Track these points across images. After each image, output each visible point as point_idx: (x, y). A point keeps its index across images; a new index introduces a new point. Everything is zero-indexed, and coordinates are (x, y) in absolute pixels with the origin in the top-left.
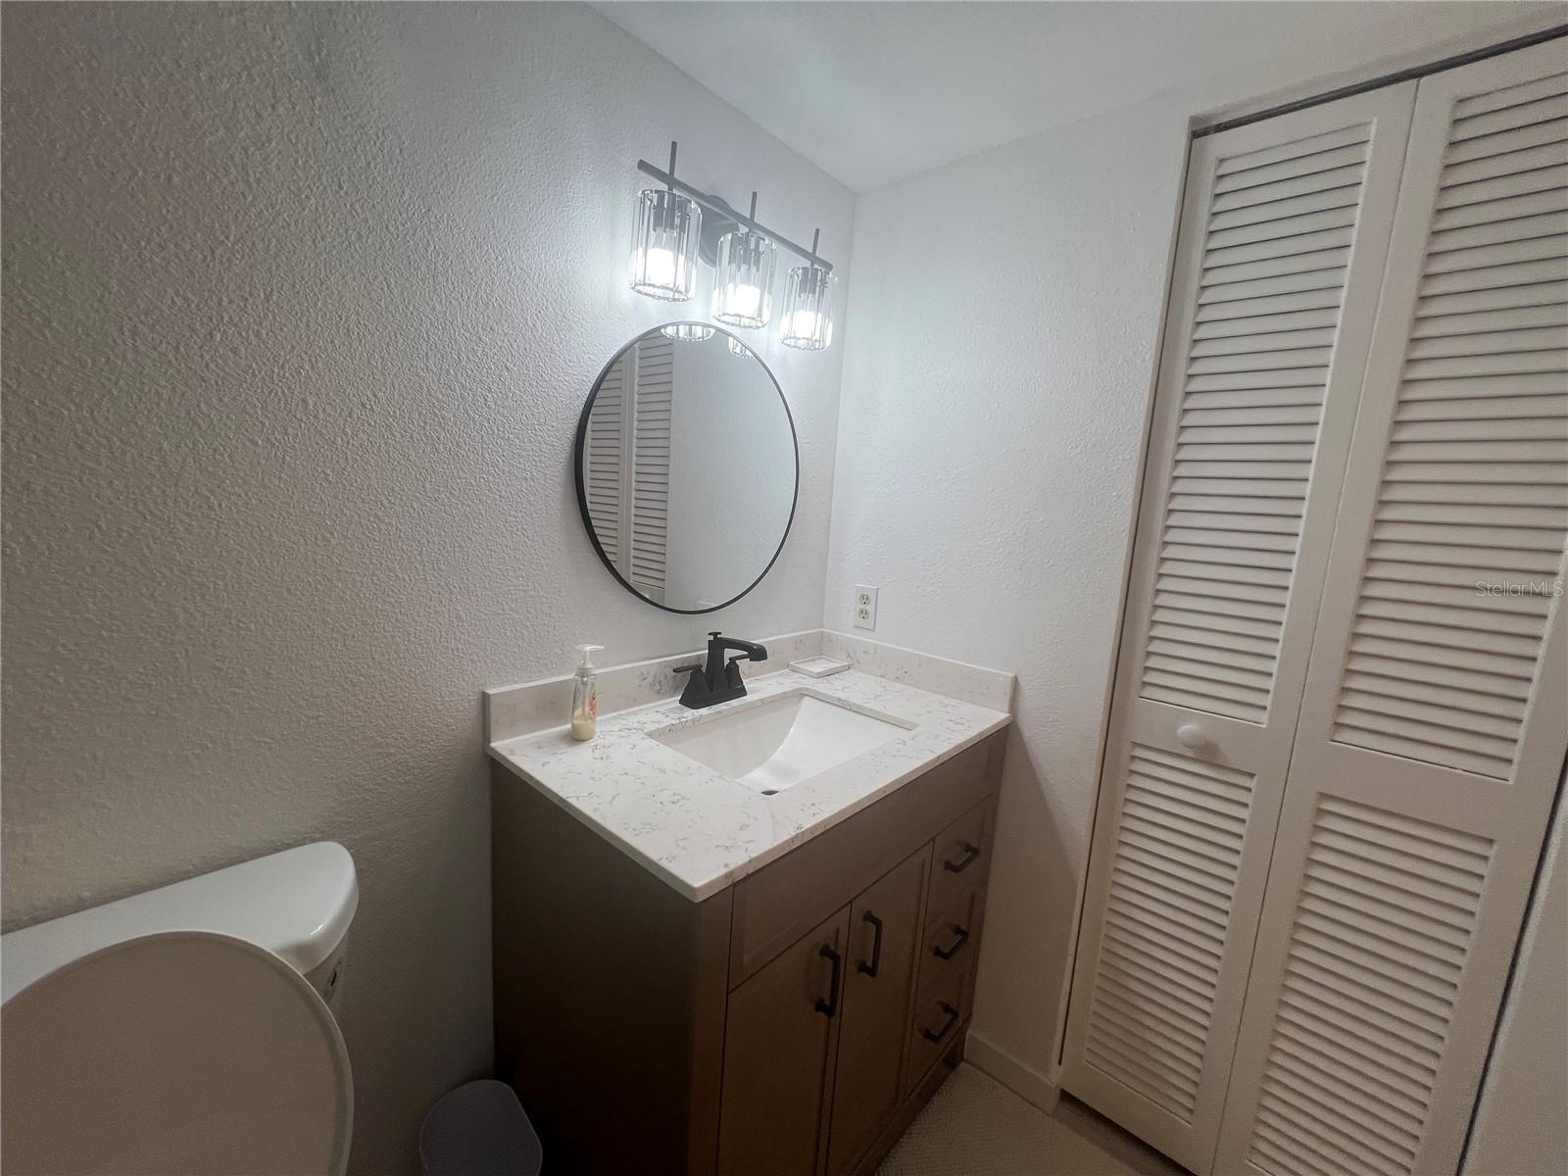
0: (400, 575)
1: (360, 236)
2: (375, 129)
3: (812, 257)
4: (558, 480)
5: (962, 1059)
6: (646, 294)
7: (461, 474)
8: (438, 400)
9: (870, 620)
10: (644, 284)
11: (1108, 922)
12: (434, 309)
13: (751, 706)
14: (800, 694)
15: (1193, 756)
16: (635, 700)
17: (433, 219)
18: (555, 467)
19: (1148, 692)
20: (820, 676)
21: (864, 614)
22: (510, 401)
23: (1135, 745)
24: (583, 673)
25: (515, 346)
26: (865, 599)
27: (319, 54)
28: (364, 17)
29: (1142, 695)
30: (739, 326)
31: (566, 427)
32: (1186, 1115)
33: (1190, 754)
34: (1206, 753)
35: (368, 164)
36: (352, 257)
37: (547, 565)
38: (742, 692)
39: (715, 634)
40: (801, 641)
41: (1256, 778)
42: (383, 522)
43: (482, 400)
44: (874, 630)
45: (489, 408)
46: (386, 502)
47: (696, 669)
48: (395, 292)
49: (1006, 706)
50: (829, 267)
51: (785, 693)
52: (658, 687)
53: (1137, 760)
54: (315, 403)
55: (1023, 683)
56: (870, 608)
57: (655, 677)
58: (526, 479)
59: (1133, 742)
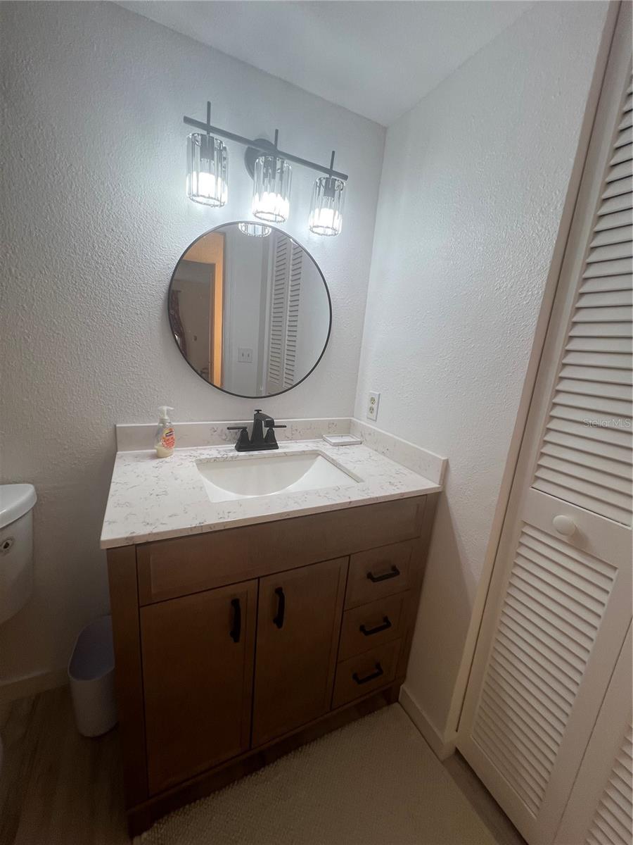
0: (66, 360)
1: (33, 182)
2: (37, 122)
3: (330, 171)
4: (157, 315)
5: (397, 701)
6: (197, 202)
7: (98, 310)
8: (82, 269)
9: (375, 413)
10: (198, 196)
11: (494, 648)
12: (77, 219)
13: (279, 456)
14: (315, 454)
15: (566, 541)
16: (209, 442)
17: (74, 170)
18: (155, 308)
19: (539, 485)
20: (336, 445)
21: (371, 409)
22: (125, 270)
23: (526, 524)
24: (162, 421)
25: (127, 239)
26: (373, 400)
27: (5, 85)
28: (27, 60)
29: (534, 486)
30: (275, 221)
31: (161, 285)
32: (534, 809)
33: (564, 538)
34: (577, 540)
35: (35, 143)
36: (30, 194)
37: (152, 361)
38: (277, 447)
39: (258, 411)
40: (333, 424)
41: (617, 571)
42: (55, 332)
43: (109, 270)
44: (376, 421)
45: (113, 274)
46: (56, 323)
47: (244, 429)
48: (55, 211)
49: (438, 478)
50: (345, 177)
51: (304, 451)
52: (224, 437)
53: (525, 536)
54: (15, 271)
55: (451, 465)
56: (375, 406)
57: (222, 430)
58: (137, 314)
59: (523, 521)
